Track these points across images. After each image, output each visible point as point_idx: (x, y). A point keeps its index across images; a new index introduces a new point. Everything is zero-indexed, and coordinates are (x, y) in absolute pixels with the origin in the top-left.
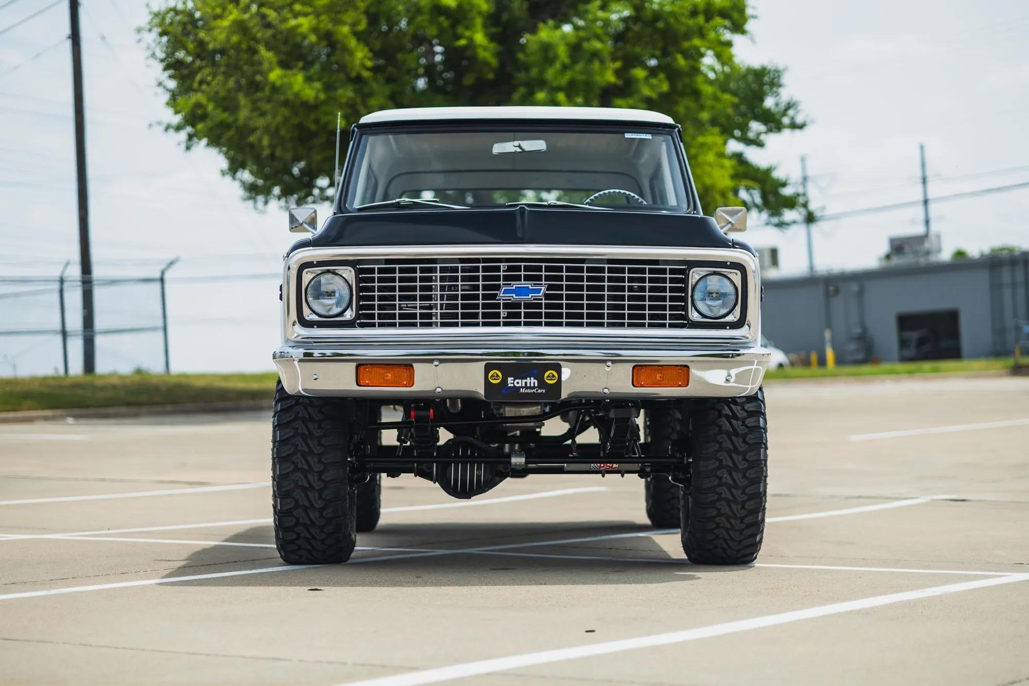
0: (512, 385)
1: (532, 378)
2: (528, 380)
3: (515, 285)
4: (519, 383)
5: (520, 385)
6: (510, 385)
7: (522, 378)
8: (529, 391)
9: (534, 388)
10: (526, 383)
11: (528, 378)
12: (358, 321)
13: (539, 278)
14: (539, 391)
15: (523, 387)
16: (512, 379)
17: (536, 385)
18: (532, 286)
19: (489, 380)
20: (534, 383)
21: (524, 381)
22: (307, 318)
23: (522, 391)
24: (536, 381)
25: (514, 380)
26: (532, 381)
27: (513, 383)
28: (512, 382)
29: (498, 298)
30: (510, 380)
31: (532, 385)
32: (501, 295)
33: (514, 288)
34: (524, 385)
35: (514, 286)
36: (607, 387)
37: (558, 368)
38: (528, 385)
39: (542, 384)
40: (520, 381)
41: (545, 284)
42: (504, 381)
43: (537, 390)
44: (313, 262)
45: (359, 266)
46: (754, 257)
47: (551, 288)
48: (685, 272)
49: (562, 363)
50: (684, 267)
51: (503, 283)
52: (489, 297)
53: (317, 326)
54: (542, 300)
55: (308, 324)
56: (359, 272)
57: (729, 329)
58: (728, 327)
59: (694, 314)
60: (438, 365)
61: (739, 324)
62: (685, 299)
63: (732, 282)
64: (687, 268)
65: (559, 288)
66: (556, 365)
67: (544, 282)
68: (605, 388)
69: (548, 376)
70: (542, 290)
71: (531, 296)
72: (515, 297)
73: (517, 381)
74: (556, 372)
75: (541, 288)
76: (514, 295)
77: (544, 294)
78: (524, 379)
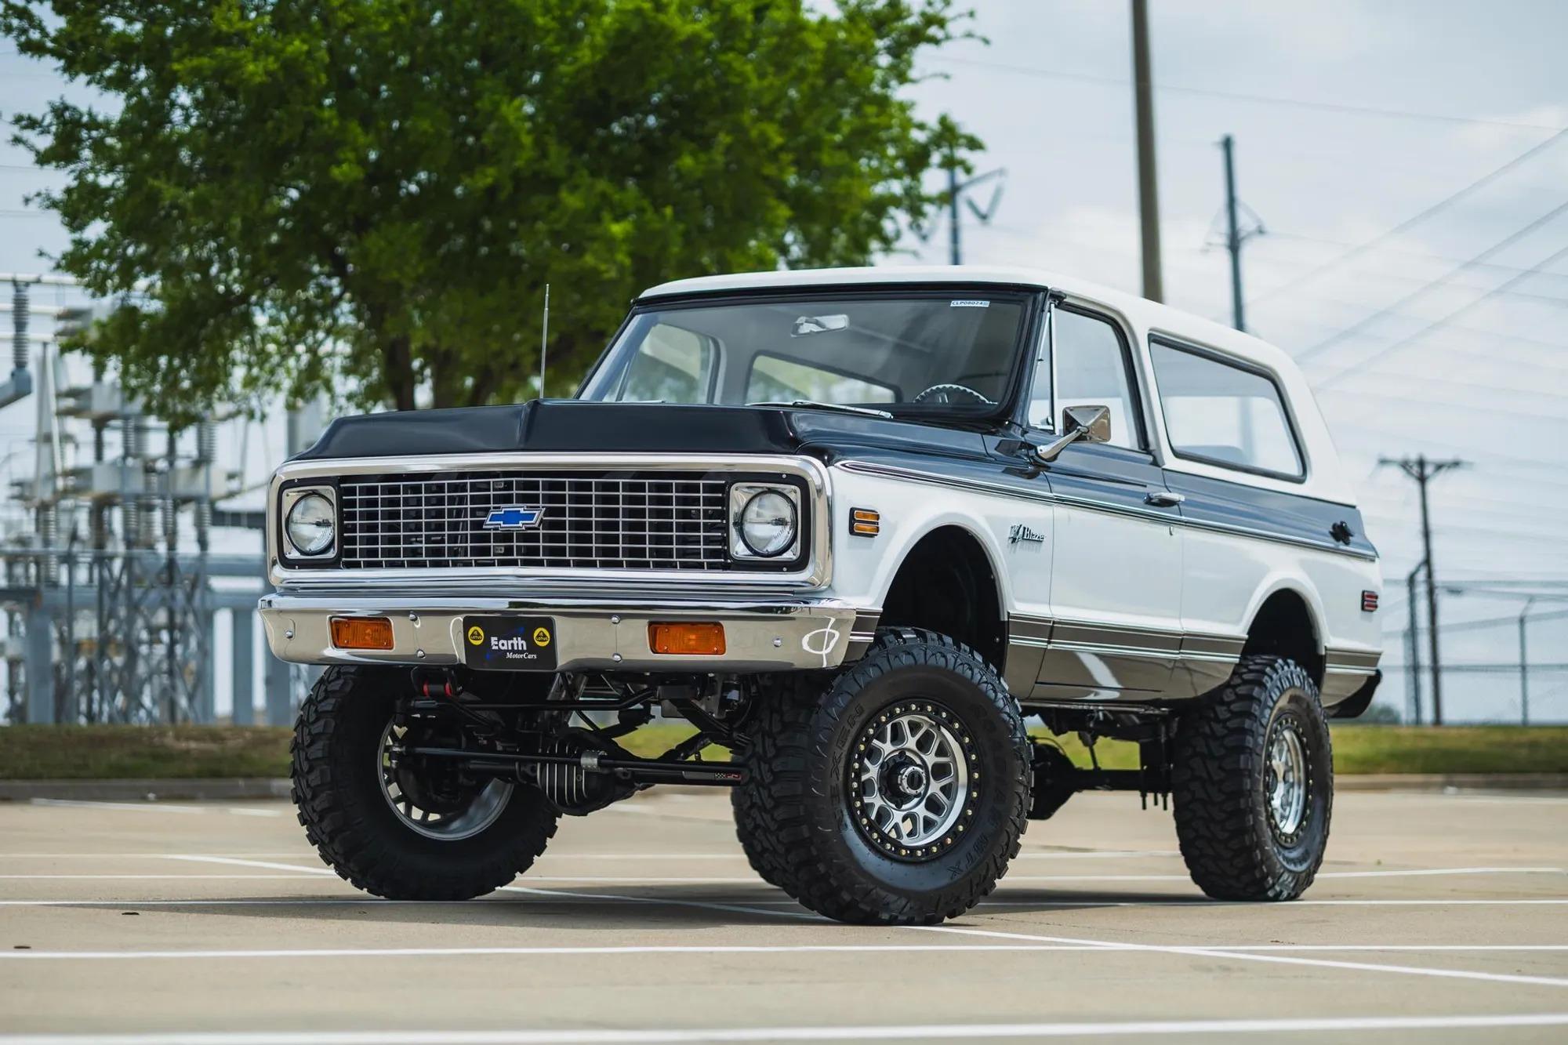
0: (497, 648)
1: (519, 639)
2: (515, 641)
3: (506, 508)
4: (505, 645)
5: (505, 648)
6: (494, 648)
7: (508, 638)
8: (516, 656)
9: (522, 652)
10: (512, 645)
11: (515, 639)
12: (344, 559)
13: (534, 499)
14: (529, 657)
15: (508, 651)
16: (496, 639)
17: (525, 648)
18: (524, 510)
19: (469, 641)
20: (522, 645)
21: (510, 642)
22: (288, 556)
23: (509, 655)
24: (524, 643)
25: (498, 641)
26: (519, 643)
27: (498, 645)
28: (497, 643)
29: (484, 527)
30: (494, 640)
31: (520, 648)
32: (488, 522)
33: (503, 512)
34: (510, 648)
35: (503, 510)
36: (618, 652)
37: (549, 624)
38: (516, 648)
39: (532, 647)
40: (505, 642)
41: (543, 507)
42: (487, 641)
43: (527, 656)
44: (294, 480)
45: (342, 485)
46: (826, 467)
47: (549, 512)
48: (724, 489)
49: (555, 617)
50: (724, 482)
51: (492, 505)
52: (478, 525)
53: (297, 567)
54: (539, 529)
55: (289, 564)
56: (341, 493)
57: (787, 571)
58: (785, 569)
59: (739, 550)
60: (415, 620)
61: (799, 565)
62: (726, 529)
63: (793, 503)
64: (727, 483)
65: (560, 512)
66: (545, 620)
67: (542, 505)
68: (615, 654)
69: (538, 636)
70: (538, 515)
71: (523, 524)
72: (503, 525)
73: (501, 642)
74: (548, 630)
75: (537, 512)
76: (502, 522)
77: (542, 521)
78: (510, 640)
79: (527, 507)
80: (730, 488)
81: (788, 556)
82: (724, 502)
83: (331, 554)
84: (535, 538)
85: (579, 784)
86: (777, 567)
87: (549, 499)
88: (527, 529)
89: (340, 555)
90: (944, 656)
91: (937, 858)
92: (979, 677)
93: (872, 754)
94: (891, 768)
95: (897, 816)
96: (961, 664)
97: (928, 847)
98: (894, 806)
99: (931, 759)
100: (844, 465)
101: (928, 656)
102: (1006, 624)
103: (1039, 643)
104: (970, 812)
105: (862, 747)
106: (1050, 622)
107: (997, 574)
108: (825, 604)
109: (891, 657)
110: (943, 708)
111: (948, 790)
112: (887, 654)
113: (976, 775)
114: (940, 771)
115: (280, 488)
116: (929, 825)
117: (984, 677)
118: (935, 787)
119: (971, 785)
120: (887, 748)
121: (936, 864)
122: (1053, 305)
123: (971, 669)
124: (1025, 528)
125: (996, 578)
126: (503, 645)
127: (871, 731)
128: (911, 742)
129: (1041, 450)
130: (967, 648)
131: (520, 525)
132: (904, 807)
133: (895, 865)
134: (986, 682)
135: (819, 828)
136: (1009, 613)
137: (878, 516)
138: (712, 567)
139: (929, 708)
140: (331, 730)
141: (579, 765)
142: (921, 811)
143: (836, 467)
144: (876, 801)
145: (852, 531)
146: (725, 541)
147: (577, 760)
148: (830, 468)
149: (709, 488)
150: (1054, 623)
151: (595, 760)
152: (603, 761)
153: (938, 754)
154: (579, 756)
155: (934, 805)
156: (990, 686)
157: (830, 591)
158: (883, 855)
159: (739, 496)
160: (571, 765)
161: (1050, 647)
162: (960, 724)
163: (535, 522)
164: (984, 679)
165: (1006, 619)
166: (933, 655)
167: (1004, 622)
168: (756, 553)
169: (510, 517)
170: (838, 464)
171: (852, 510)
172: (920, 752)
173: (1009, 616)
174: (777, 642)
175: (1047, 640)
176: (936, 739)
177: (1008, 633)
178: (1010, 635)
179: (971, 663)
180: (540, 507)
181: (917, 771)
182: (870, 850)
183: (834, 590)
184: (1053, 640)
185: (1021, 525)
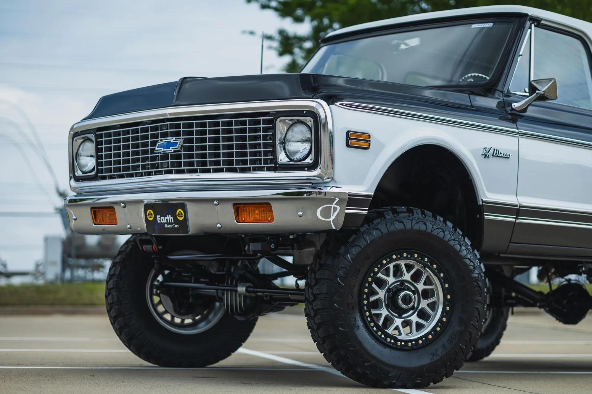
1: (170, 216)
3: (165, 140)
6: (159, 222)
7: (165, 216)
8: (169, 226)
9: (171, 224)
10: (167, 219)
11: (168, 216)
12: (98, 175)
13: (178, 134)
15: (165, 223)
17: (173, 222)
18: (173, 141)
19: (147, 218)
20: (171, 219)
21: (166, 218)
22: (77, 175)
23: (166, 226)
24: (172, 218)
25: (160, 217)
26: (170, 218)
28: (159, 219)
31: (171, 222)
33: (163, 143)
34: (166, 222)
35: (164, 141)
37: (183, 207)
38: (169, 222)
39: (176, 221)
42: (155, 218)
43: (174, 226)
44: (78, 132)
45: (97, 133)
46: (329, 105)
47: (186, 141)
48: (272, 122)
49: (187, 203)
50: (272, 117)
51: (159, 139)
52: (153, 151)
53: (80, 180)
54: (181, 152)
55: (78, 179)
56: (98, 137)
57: (308, 170)
58: (306, 169)
59: (282, 158)
60: (125, 207)
61: (312, 167)
62: (274, 146)
63: (310, 128)
64: (274, 118)
65: (191, 141)
66: (181, 205)
67: (182, 137)
68: (218, 224)
69: (179, 214)
70: (180, 143)
71: (172, 149)
72: (163, 150)
73: (162, 218)
74: (183, 211)
75: (179, 141)
76: (162, 148)
77: (182, 146)
78: (166, 217)
80: (276, 122)
81: (309, 160)
82: (274, 128)
83: (93, 173)
84: (179, 157)
85: (240, 302)
86: (301, 168)
87: (185, 133)
88: (175, 151)
89: (97, 173)
90: (425, 224)
91: (423, 346)
92: (449, 236)
94: (394, 292)
95: (398, 322)
96: (437, 229)
97: (417, 340)
98: (396, 315)
99: (421, 286)
100: (342, 104)
101: (413, 224)
102: (481, 206)
103: (511, 219)
104: (444, 319)
105: (370, 279)
106: (517, 206)
107: (472, 176)
108: (328, 190)
109: (388, 224)
110: (425, 255)
111: (433, 306)
112: (386, 222)
113: (449, 297)
114: (426, 294)
115: (73, 137)
116: (419, 327)
117: (453, 237)
118: (424, 304)
119: (446, 303)
120: (391, 280)
121: (421, 351)
122: (533, 25)
123: (444, 232)
124: (494, 149)
125: (472, 179)
126: (163, 220)
127: (376, 269)
128: (407, 276)
129: (514, 106)
130: (442, 219)
131: (171, 149)
132: (404, 316)
133: (392, 351)
134: (454, 240)
135: (340, 328)
136: (482, 200)
137: (370, 136)
138: (269, 169)
139: (416, 256)
140: (117, 273)
141: (236, 291)
142: (414, 318)
143: (336, 105)
144: (384, 312)
145: (348, 145)
146: (275, 153)
147: (235, 288)
148: (332, 106)
149: (265, 122)
150: (520, 207)
151: (244, 288)
152: (249, 289)
153: (425, 284)
154: (237, 286)
155: (423, 315)
157: (332, 182)
158: (386, 345)
159: (281, 126)
160: (231, 291)
161: (518, 221)
162: (437, 265)
163: (179, 147)
164: (453, 238)
165: (481, 203)
166: (417, 223)
167: (480, 205)
168: (291, 160)
169: (166, 145)
170: (338, 104)
171: (348, 132)
172: (413, 283)
173: (483, 202)
174: (300, 213)
175: (515, 217)
176: (424, 275)
177: (484, 212)
178: (485, 213)
179: (444, 228)
180: (181, 138)
181: (408, 294)
182: (375, 342)
183: (335, 181)
184: (519, 217)
185: (491, 148)
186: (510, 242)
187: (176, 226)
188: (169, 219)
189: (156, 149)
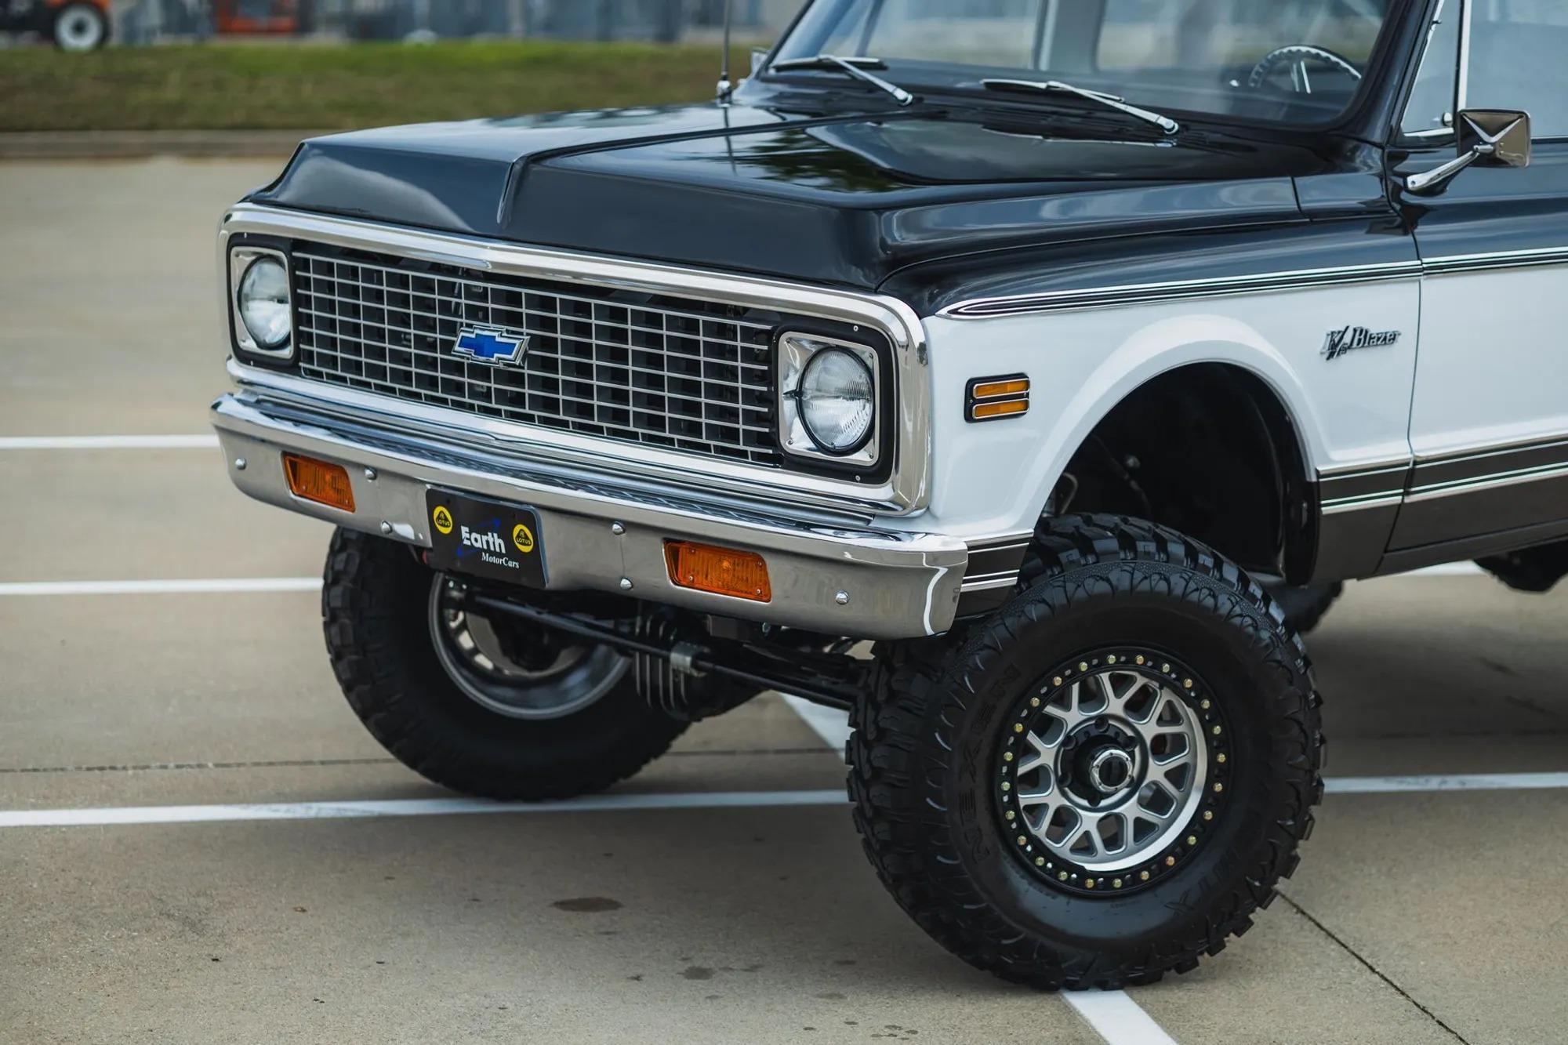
0: (469, 543)
1: (495, 535)
2: (490, 537)
3: (479, 329)
4: (478, 541)
5: (479, 545)
6: (466, 542)
7: (484, 533)
8: (493, 560)
9: (499, 555)
10: (488, 542)
11: (490, 534)
12: (300, 364)
13: (515, 320)
15: (483, 550)
16: (467, 529)
17: (504, 551)
18: (502, 336)
19: (436, 527)
20: (500, 545)
21: (485, 538)
22: (242, 344)
23: (486, 557)
24: (501, 542)
25: (470, 533)
26: (495, 541)
27: (469, 539)
29: (456, 352)
30: (464, 530)
31: (498, 550)
33: (473, 336)
34: (485, 547)
35: (477, 331)
36: (627, 576)
37: (531, 522)
38: (492, 549)
39: (512, 552)
40: (478, 536)
41: (528, 334)
42: (456, 531)
43: (507, 562)
44: (243, 234)
45: (294, 254)
46: (920, 316)
47: (536, 343)
48: (772, 338)
49: (542, 515)
50: (769, 327)
51: (464, 320)
52: (447, 347)
53: (252, 363)
54: (523, 368)
55: (244, 357)
56: (296, 265)
57: (861, 481)
58: (858, 478)
59: (797, 438)
60: (374, 478)
61: (875, 476)
62: (772, 401)
63: (869, 372)
64: (774, 329)
65: (550, 344)
66: (527, 515)
67: (524, 330)
68: (622, 578)
69: (518, 536)
70: (520, 344)
71: (499, 359)
72: (475, 355)
73: (474, 535)
74: (530, 531)
75: (517, 342)
77: (526, 356)
78: (484, 535)
79: (507, 331)
80: (778, 339)
81: (863, 457)
82: (771, 358)
83: (287, 353)
84: (517, 379)
85: (676, 685)
86: (847, 473)
87: (533, 321)
88: (505, 364)
89: (298, 354)
90: (1167, 580)
91: (1151, 887)
92: (1228, 605)
93: (1046, 727)
95: (1089, 821)
96: (1197, 590)
97: (1135, 871)
98: (1085, 803)
99: (1150, 729)
100: (955, 312)
101: (1136, 580)
102: (1315, 487)
103: (1391, 499)
104: (1209, 815)
105: (1021, 725)
106: (1407, 464)
107: (1291, 414)
108: (917, 541)
109: (1070, 586)
110: (1163, 657)
111: (1178, 777)
112: (1064, 582)
113: (1222, 758)
114: (1161, 747)
115: (228, 244)
116: (1144, 831)
117: (1237, 607)
118: (1157, 771)
119: (1214, 772)
120: (1074, 717)
121: (1146, 898)
123: (1215, 597)
124: (1355, 330)
125: (1292, 421)
126: (476, 540)
127: (1036, 702)
128: (1115, 705)
129: (1413, 182)
131: (494, 360)
132: (1104, 803)
133: (1074, 905)
134: (1240, 615)
135: (939, 858)
136: (1317, 472)
137: (1027, 382)
138: (760, 458)
141: (667, 660)
142: (1131, 810)
143: (940, 316)
144: (1054, 798)
145: (969, 417)
146: (772, 419)
147: (664, 652)
148: (927, 320)
149: (750, 335)
150: (1415, 463)
151: (688, 659)
152: (702, 663)
153: (1161, 721)
154: (670, 647)
155: (1153, 799)
156: (1248, 621)
157: (928, 516)
158: (1056, 889)
159: (792, 352)
160: (654, 656)
161: (1408, 500)
162: (1194, 680)
163: (514, 357)
164: (1237, 610)
165: (1314, 479)
167: (1311, 484)
168: (821, 447)
169: (480, 346)
170: (944, 311)
171: (970, 383)
172: (1131, 720)
173: (1319, 475)
174: (841, 596)
175: (1401, 491)
176: (1158, 698)
177: (1320, 500)
178: (1323, 502)
179: (1215, 586)
180: (522, 334)
181: (1118, 758)
182: (1030, 884)
183: (934, 517)
184: (1413, 489)
185: (1347, 327)
186: (1386, 551)
187: (511, 564)
188: (494, 543)
189: (457, 348)
